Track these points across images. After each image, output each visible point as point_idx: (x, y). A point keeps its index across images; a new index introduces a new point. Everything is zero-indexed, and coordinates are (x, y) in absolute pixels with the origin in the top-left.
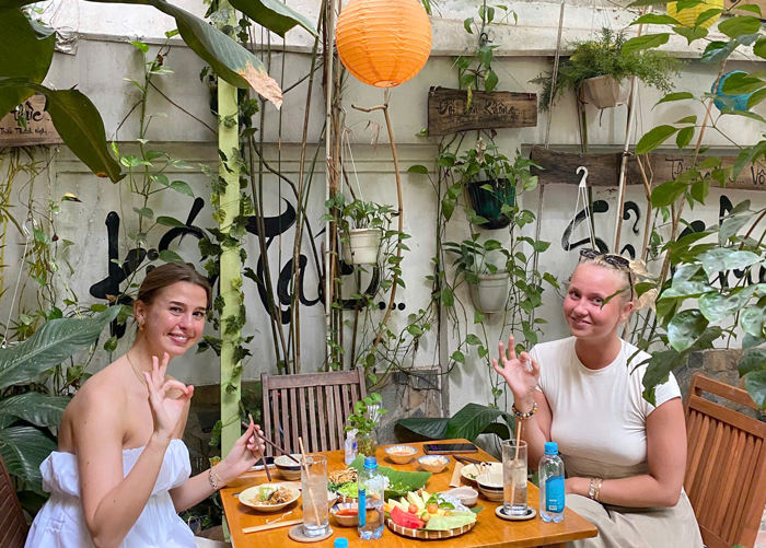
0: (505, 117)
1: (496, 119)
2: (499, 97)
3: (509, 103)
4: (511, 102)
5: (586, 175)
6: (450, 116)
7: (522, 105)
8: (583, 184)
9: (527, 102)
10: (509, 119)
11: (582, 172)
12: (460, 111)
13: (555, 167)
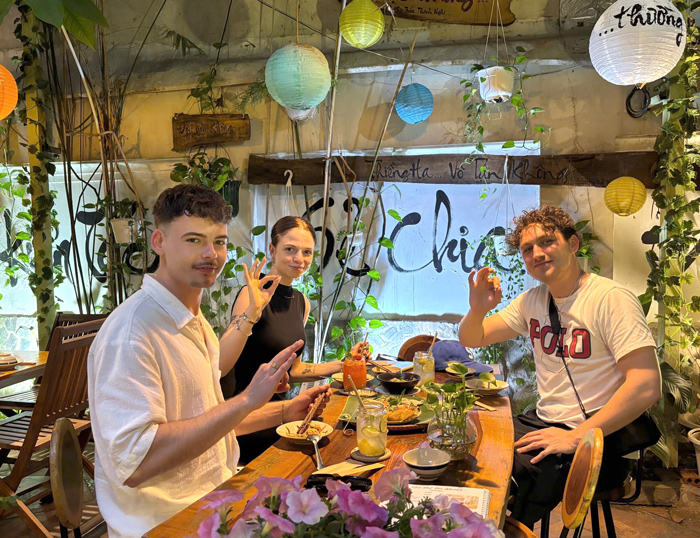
0: (226, 133)
1: (219, 135)
2: (220, 118)
3: (228, 122)
4: (229, 122)
5: (291, 176)
6: (187, 135)
7: (237, 123)
8: (289, 183)
9: (241, 121)
10: (228, 135)
11: (288, 174)
12: (194, 131)
13: (268, 171)
